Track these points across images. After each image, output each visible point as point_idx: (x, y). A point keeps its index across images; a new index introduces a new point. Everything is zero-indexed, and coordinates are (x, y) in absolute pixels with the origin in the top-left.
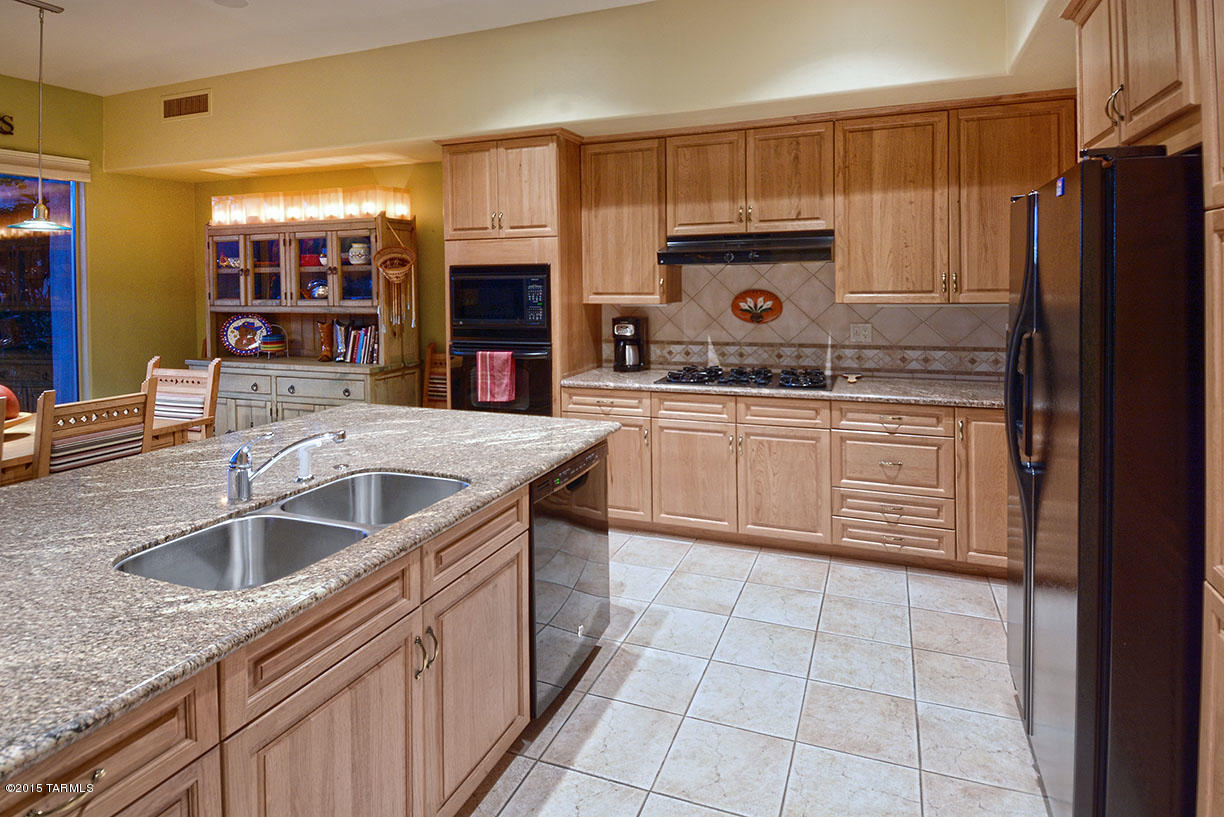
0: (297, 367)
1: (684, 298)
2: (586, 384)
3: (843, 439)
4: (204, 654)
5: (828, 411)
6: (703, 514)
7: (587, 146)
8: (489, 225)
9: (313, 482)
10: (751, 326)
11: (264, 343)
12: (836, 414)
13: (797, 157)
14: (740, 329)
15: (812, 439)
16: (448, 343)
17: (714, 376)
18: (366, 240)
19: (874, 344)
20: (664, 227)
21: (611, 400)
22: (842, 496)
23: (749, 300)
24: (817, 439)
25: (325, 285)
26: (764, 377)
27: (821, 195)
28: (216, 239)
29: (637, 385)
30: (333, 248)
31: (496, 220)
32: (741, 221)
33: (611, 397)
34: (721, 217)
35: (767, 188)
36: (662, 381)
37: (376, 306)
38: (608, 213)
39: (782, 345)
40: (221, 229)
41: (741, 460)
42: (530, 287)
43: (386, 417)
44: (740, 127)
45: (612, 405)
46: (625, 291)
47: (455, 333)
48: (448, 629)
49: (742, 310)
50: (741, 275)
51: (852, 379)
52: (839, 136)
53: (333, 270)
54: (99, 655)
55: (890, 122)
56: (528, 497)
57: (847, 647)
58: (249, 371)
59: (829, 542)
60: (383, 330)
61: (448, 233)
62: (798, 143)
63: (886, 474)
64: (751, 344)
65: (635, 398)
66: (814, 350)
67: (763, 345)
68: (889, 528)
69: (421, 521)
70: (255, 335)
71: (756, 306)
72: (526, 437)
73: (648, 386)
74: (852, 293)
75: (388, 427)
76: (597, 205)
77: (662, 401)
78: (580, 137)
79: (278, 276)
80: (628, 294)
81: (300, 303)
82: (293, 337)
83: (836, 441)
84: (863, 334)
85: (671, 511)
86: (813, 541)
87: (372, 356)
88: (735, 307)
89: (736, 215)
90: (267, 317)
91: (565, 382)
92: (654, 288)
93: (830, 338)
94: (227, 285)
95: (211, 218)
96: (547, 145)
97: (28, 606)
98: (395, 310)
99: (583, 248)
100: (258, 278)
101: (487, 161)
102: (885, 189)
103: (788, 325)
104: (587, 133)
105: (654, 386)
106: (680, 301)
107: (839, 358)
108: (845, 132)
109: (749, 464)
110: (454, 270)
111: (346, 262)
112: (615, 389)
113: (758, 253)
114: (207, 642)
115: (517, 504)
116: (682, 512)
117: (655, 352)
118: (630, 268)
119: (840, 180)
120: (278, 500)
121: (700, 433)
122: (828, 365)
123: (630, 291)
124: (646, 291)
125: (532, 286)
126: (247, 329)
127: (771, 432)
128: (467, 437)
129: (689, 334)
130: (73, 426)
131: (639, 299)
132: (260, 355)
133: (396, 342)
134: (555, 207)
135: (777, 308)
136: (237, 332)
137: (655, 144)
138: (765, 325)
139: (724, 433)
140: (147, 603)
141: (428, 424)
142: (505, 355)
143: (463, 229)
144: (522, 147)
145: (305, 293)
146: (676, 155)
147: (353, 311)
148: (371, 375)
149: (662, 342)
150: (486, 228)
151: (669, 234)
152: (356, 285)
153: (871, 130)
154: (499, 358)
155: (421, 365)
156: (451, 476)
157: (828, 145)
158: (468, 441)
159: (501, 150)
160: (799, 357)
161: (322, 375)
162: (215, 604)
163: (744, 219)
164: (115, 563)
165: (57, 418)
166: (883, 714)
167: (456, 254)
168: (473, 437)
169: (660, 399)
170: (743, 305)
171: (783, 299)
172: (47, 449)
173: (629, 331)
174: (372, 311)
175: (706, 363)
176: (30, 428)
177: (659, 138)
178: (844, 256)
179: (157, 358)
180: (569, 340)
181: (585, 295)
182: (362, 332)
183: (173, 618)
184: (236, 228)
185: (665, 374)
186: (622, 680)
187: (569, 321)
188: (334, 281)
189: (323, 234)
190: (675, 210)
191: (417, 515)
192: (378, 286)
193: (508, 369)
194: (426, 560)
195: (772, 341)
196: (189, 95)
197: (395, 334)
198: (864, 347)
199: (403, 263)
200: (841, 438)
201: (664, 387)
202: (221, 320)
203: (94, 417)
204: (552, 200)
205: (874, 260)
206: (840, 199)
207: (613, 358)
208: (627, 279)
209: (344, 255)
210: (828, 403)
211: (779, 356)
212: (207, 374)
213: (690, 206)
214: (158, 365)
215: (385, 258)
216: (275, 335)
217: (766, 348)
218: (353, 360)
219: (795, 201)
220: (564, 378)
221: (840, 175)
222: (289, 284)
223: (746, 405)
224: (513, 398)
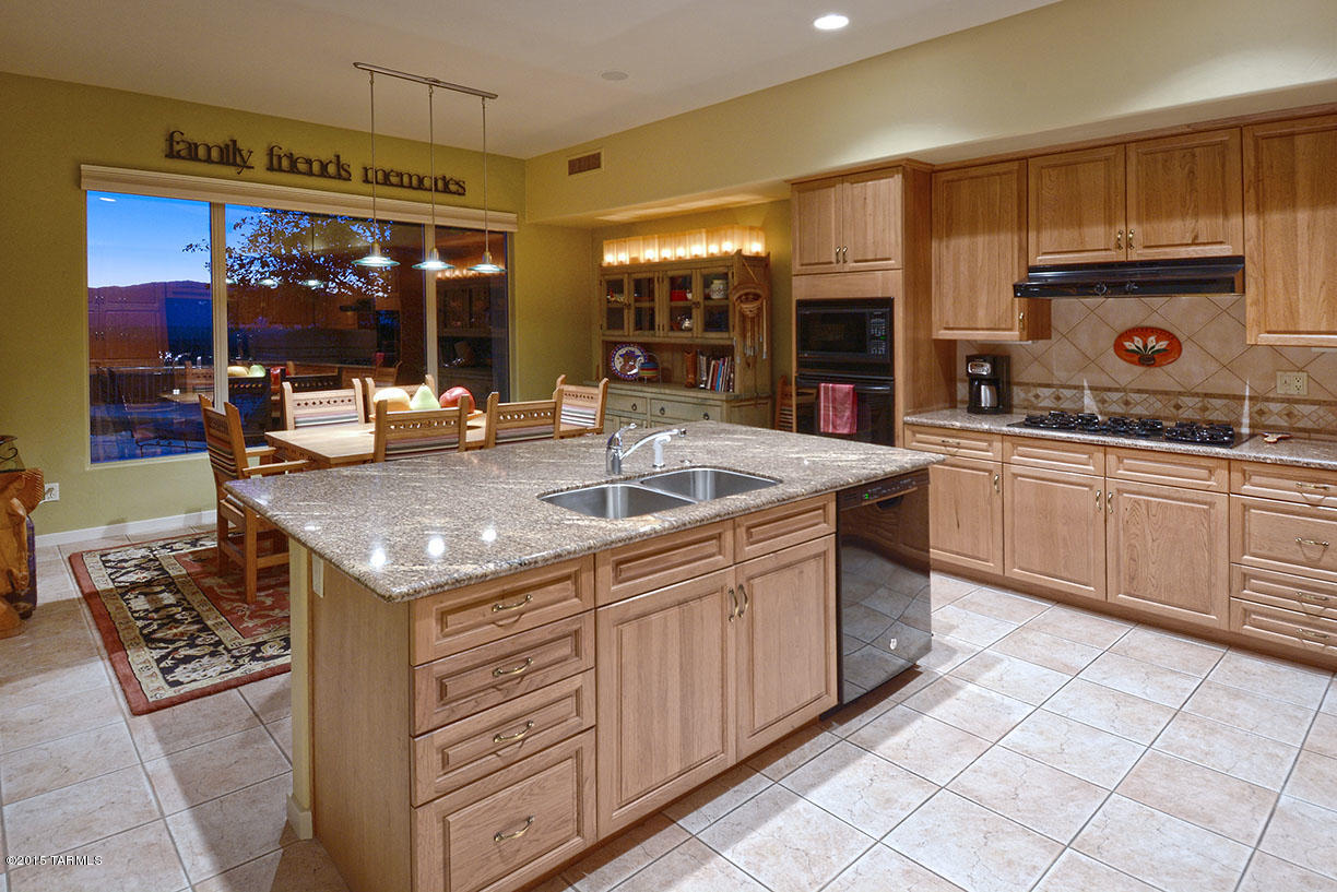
0: (667, 391)
1: (1053, 337)
2: (930, 422)
3: (1246, 507)
4: (586, 544)
5: (1227, 472)
6: (1063, 575)
7: (939, 174)
8: (834, 260)
9: (664, 469)
10: (1139, 369)
11: (642, 368)
12: (1236, 476)
13: (1191, 172)
14: (1127, 373)
15: (1205, 503)
16: (794, 374)
17: (1087, 424)
18: (724, 276)
19: (1310, 397)
20: (1025, 257)
21: (958, 441)
22: (1245, 575)
23: (1136, 339)
24: (1211, 504)
25: (690, 318)
26: (1151, 429)
27: (1226, 215)
28: (607, 277)
29: (986, 427)
30: (697, 284)
31: (841, 255)
32: (1119, 247)
33: (957, 438)
34: (1096, 244)
35: (1152, 210)
36: (1018, 425)
37: (733, 337)
38: (962, 243)
39: (1180, 393)
40: (611, 269)
41: (1111, 519)
42: (873, 321)
43: (729, 432)
44: (1118, 140)
45: (958, 446)
46: (979, 326)
47: (801, 364)
48: (757, 592)
49: (1127, 350)
50: (1127, 310)
51: (1272, 438)
52: (1249, 142)
53: (697, 304)
54: (530, 535)
55: (1319, 124)
56: (834, 503)
57: (1213, 731)
58: (629, 393)
59: (1225, 628)
60: (738, 360)
61: (796, 267)
62: (1194, 155)
63: (1305, 555)
64: (1139, 391)
65: (985, 441)
66: (1225, 401)
67: (1155, 393)
68: (1308, 620)
69: (737, 501)
70: (635, 362)
71: (1145, 346)
72: (844, 457)
73: (999, 428)
74: (1269, 332)
75: (728, 439)
76: (949, 235)
77: (1015, 445)
78: (930, 164)
79: (652, 309)
80: (983, 329)
81: (671, 334)
82: (665, 365)
83: (1237, 511)
84: (1294, 385)
85: (1025, 566)
86: (1204, 623)
87: (729, 385)
88: (1119, 347)
89: (1113, 239)
90: (645, 347)
91: (908, 419)
92: (1013, 324)
93: (1248, 390)
94: (614, 317)
95: (603, 259)
96: (892, 177)
97: (493, 510)
98: (749, 342)
99: (933, 281)
100: (639, 311)
101: (833, 197)
102: (1314, 206)
103: (1189, 370)
104: (938, 161)
105: (1005, 429)
106: (1050, 338)
107: (1261, 413)
108: (1256, 139)
109: (1121, 525)
110: (801, 304)
111: (707, 297)
112: (962, 430)
113: (1137, 284)
114: (589, 539)
115: (824, 508)
116: (1038, 569)
117: (1018, 395)
118: (985, 301)
119: (1251, 195)
120: (639, 477)
121: (1062, 485)
122: (1246, 421)
123: (985, 326)
124: (1004, 326)
125: (876, 320)
126: (629, 356)
127: (1149, 491)
128: (792, 453)
129: (1061, 375)
130: (509, 421)
131: (995, 335)
132: (639, 380)
133: (750, 372)
134: (900, 240)
135: (1174, 347)
136: (621, 359)
137: (1015, 166)
138: (1158, 369)
139: (1091, 487)
140: (556, 517)
141: (762, 440)
142: (847, 387)
143: (810, 264)
144: (868, 181)
145: (675, 326)
146: (1040, 177)
147: (712, 342)
148: (727, 401)
149: (1028, 384)
150: (831, 263)
151: (1030, 264)
152: (717, 319)
153: (1292, 134)
154: (841, 390)
155: (772, 397)
156: (769, 477)
157: (1234, 158)
158: (793, 456)
159: (847, 185)
160: (1204, 409)
161: (687, 400)
162: (594, 523)
163: (1123, 245)
164: (538, 497)
165: (500, 413)
166: (1231, 795)
167: (802, 289)
168: (798, 453)
169: (1013, 444)
170: (1128, 345)
171: (1182, 338)
172: (493, 438)
173: (985, 370)
174: (729, 342)
175: (1082, 410)
176: (482, 423)
177: (1018, 159)
178: (1258, 288)
179: (563, 376)
180: (914, 377)
181: (934, 330)
182: (721, 362)
183: (570, 526)
184: (621, 268)
185: (1023, 418)
186: (938, 702)
187: (914, 355)
188: (697, 314)
189: (688, 272)
190: (1038, 237)
191: (733, 497)
192: (734, 320)
193: (850, 402)
194: (738, 530)
195: (1168, 389)
196: (586, 154)
197: (749, 365)
198: (1297, 402)
199: (757, 297)
200: (1244, 506)
201: (1017, 430)
202: (610, 347)
203: (522, 416)
204: (896, 232)
205: (1300, 292)
206: (1251, 219)
207: (967, 399)
208: (981, 313)
209: (707, 291)
210: (1225, 463)
211: (1178, 407)
212: (598, 392)
213: (1056, 233)
214: (563, 382)
215: (742, 292)
216: (651, 362)
217: (1159, 397)
218: (713, 388)
219: (1190, 223)
220: (907, 414)
221: (1252, 191)
222: (661, 318)
223: (1119, 457)
224: (855, 431)
